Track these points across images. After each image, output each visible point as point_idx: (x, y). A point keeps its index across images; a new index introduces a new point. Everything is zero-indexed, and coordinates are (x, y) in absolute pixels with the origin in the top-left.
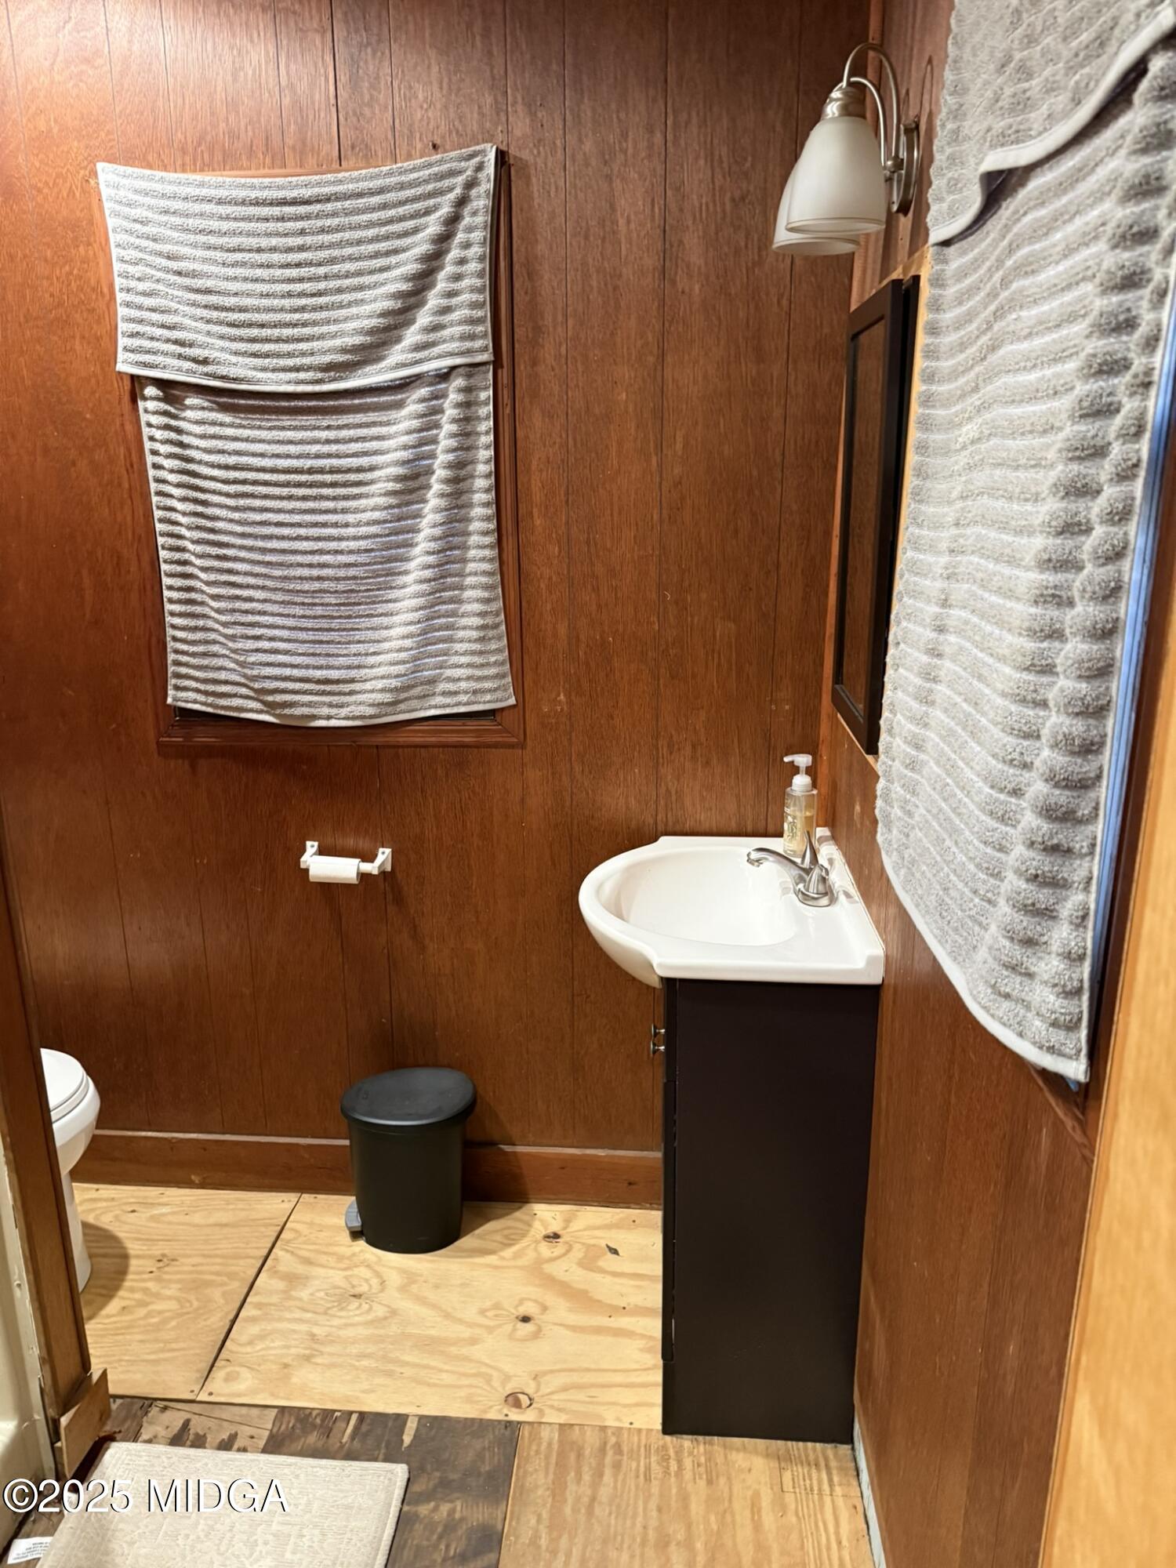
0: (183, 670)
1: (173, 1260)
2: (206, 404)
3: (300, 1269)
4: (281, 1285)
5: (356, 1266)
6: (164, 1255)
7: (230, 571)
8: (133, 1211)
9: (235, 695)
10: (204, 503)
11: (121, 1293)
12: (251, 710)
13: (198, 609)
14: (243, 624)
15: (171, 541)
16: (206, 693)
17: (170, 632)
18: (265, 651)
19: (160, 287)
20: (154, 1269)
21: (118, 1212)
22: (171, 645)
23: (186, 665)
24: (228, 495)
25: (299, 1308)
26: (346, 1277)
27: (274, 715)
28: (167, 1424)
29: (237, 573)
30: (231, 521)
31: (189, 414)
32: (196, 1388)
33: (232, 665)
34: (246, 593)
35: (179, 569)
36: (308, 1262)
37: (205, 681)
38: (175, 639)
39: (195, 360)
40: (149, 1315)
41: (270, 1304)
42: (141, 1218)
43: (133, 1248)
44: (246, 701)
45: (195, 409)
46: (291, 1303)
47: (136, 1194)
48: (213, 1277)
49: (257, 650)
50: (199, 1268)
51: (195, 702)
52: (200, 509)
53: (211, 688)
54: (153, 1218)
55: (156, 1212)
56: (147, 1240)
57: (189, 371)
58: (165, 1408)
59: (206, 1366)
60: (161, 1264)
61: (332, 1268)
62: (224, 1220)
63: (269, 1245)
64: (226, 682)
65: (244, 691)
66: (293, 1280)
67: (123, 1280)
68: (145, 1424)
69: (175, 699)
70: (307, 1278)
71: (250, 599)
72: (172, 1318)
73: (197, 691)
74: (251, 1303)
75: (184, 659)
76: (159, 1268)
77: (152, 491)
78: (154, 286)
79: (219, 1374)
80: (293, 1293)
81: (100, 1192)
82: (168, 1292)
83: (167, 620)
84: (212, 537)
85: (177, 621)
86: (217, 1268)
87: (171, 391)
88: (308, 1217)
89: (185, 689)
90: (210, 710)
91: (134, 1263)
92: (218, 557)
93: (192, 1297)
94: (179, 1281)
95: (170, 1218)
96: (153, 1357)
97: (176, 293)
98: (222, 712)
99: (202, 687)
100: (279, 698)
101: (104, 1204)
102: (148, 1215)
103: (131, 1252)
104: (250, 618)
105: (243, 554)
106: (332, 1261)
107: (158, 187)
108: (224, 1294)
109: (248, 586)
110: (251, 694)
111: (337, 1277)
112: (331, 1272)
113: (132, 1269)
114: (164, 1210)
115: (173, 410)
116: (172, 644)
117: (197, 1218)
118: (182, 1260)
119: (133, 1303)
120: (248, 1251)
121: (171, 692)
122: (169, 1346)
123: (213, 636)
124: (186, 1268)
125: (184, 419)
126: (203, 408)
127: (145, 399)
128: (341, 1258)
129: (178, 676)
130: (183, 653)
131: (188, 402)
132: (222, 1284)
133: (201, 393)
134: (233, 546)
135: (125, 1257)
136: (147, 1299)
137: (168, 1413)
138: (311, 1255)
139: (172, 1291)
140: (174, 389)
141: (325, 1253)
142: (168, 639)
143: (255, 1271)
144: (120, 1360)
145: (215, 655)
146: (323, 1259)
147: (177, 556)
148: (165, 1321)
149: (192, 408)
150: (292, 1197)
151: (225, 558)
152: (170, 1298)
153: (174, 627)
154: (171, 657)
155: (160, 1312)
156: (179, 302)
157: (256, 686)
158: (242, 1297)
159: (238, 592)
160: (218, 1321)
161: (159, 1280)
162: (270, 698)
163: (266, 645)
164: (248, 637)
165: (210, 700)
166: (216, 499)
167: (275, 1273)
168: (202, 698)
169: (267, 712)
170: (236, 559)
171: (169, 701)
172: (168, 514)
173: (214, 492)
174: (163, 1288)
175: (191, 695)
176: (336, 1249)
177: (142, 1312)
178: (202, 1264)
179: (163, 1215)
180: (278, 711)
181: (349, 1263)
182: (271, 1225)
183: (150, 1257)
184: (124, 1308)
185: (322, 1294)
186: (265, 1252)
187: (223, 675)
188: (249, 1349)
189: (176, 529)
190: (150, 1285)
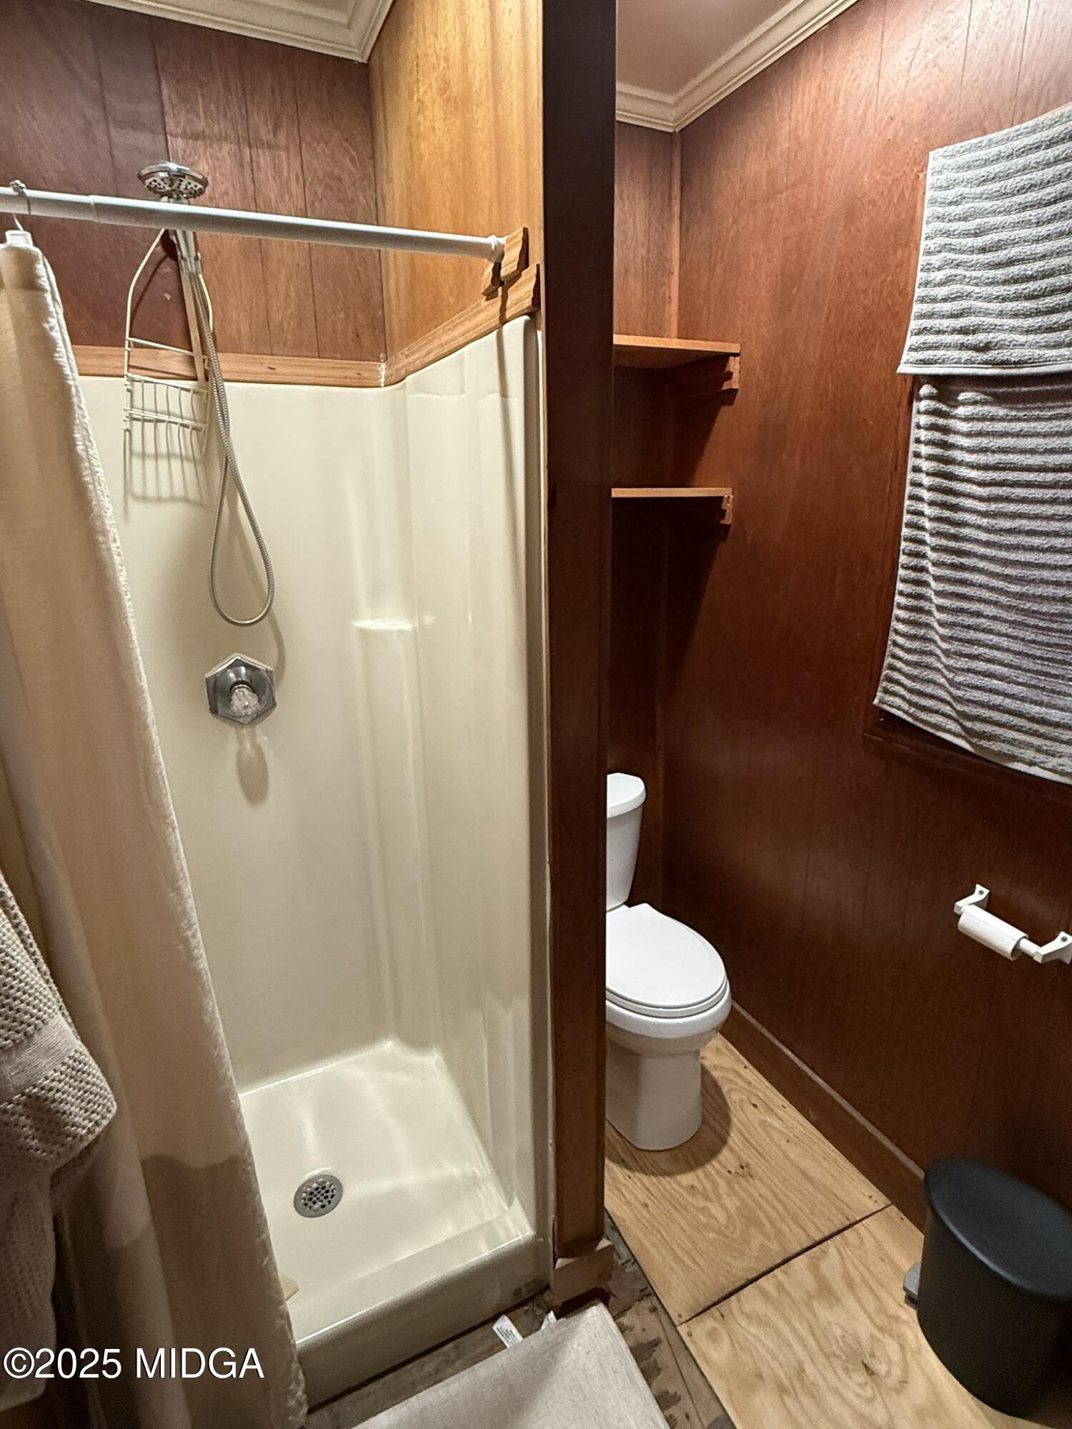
0: (896, 675)
1: (751, 1176)
2: (979, 397)
3: (839, 1285)
4: (809, 1282)
5: (891, 1336)
6: (748, 1165)
7: (963, 582)
8: (755, 1106)
9: (937, 712)
10: (954, 508)
11: (700, 1172)
12: (949, 731)
13: (924, 618)
14: (960, 640)
15: (912, 546)
16: (910, 703)
17: (892, 636)
18: (977, 673)
19: (960, 271)
20: (733, 1171)
21: (744, 1097)
22: (890, 648)
23: (899, 671)
24: (981, 499)
25: (810, 1326)
26: (872, 1336)
27: (970, 743)
28: (646, 1327)
29: (972, 584)
30: (979, 527)
31: (961, 411)
32: (685, 1317)
33: (942, 680)
34: (974, 607)
35: (913, 575)
36: (850, 1285)
37: (911, 691)
38: (895, 644)
39: (976, 348)
40: (704, 1210)
41: (789, 1296)
42: (755, 1116)
43: (734, 1139)
44: (946, 720)
45: (968, 405)
46: (805, 1311)
47: (769, 1093)
48: (764, 1220)
49: (969, 670)
50: (762, 1202)
51: (899, 708)
52: (947, 513)
53: (915, 698)
54: (764, 1124)
55: (769, 1120)
56: (746, 1139)
57: (970, 362)
58: (654, 1310)
59: (704, 1302)
60: (740, 1171)
61: (866, 1312)
62: (812, 1173)
63: (827, 1234)
64: (932, 697)
65: (947, 709)
66: (825, 1290)
67: (708, 1161)
68: (633, 1308)
69: (881, 701)
70: (838, 1300)
71: (979, 614)
72: (714, 1231)
73: (903, 698)
74: (775, 1276)
75: (899, 665)
76: (736, 1173)
77: (907, 495)
78: (953, 272)
79: (708, 1322)
80: (815, 1303)
81: (747, 1071)
82: (727, 1202)
83: (892, 624)
84: (953, 544)
85: (901, 627)
86: (774, 1215)
87: (946, 387)
88: (882, 1235)
89: (894, 694)
90: (910, 720)
91: (725, 1152)
92: (954, 566)
93: (739, 1225)
94: (742, 1200)
95: (775, 1135)
96: (679, 1252)
97: (975, 274)
98: (921, 725)
99: (907, 695)
100: (978, 726)
101: (742, 1083)
102: (762, 1117)
103: (730, 1142)
104: (972, 635)
105: (982, 564)
106: (871, 1305)
107: (982, 154)
108: (762, 1246)
109: (980, 600)
110: (954, 714)
111: (864, 1328)
112: (862, 1316)
113: (721, 1157)
114: (776, 1123)
115: (944, 408)
116: (892, 647)
117: (793, 1152)
118: (758, 1183)
119: (701, 1189)
120: (809, 1223)
121: (879, 694)
122: (695, 1254)
123: (932, 647)
124: (752, 1190)
125: (954, 417)
126: (975, 403)
127: (920, 399)
128: (882, 1310)
129: (890, 680)
130: (900, 659)
131: (962, 397)
132: (767, 1237)
133: (977, 385)
134: (975, 555)
135: (724, 1142)
136: (712, 1195)
137: (653, 1316)
138: (858, 1280)
139: (732, 1204)
140: (952, 384)
141: (871, 1289)
142: (889, 642)
143: (797, 1248)
144: (659, 1231)
145: (927, 667)
146: (863, 1292)
147: (914, 562)
148: (707, 1227)
149: (964, 404)
150: (882, 1200)
151: (962, 567)
152: (724, 1207)
153: (896, 632)
154: (888, 660)
155: (711, 1216)
156: (977, 285)
157: (959, 707)
158: (770, 1265)
159: (965, 605)
160: (741, 1267)
161: (729, 1183)
162: (968, 724)
163: (982, 666)
164: (961, 655)
165: (912, 710)
166: (969, 503)
167: (814, 1267)
168: (906, 706)
169: (963, 737)
170: (974, 569)
171: (876, 701)
172: (915, 518)
173: (969, 496)
174: (728, 1195)
175: (898, 701)
176: (883, 1295)
177: (701, 1202)
178: (767, 1201)
179: (771, 1126)
180: (974, 740)
181: (888, 1327)
182: (842, 1213)
183: (739, 1158)
184: (693, 1187)
185: (838, 1332)
186: (818, 1237)
187: (930, 689)
188: (744, 1323)
189: (920, 534)
190: (722, 1183)
